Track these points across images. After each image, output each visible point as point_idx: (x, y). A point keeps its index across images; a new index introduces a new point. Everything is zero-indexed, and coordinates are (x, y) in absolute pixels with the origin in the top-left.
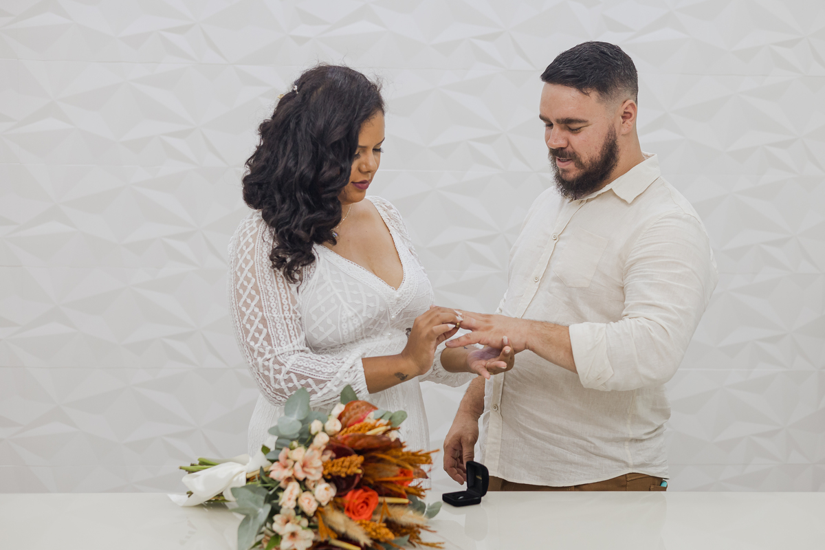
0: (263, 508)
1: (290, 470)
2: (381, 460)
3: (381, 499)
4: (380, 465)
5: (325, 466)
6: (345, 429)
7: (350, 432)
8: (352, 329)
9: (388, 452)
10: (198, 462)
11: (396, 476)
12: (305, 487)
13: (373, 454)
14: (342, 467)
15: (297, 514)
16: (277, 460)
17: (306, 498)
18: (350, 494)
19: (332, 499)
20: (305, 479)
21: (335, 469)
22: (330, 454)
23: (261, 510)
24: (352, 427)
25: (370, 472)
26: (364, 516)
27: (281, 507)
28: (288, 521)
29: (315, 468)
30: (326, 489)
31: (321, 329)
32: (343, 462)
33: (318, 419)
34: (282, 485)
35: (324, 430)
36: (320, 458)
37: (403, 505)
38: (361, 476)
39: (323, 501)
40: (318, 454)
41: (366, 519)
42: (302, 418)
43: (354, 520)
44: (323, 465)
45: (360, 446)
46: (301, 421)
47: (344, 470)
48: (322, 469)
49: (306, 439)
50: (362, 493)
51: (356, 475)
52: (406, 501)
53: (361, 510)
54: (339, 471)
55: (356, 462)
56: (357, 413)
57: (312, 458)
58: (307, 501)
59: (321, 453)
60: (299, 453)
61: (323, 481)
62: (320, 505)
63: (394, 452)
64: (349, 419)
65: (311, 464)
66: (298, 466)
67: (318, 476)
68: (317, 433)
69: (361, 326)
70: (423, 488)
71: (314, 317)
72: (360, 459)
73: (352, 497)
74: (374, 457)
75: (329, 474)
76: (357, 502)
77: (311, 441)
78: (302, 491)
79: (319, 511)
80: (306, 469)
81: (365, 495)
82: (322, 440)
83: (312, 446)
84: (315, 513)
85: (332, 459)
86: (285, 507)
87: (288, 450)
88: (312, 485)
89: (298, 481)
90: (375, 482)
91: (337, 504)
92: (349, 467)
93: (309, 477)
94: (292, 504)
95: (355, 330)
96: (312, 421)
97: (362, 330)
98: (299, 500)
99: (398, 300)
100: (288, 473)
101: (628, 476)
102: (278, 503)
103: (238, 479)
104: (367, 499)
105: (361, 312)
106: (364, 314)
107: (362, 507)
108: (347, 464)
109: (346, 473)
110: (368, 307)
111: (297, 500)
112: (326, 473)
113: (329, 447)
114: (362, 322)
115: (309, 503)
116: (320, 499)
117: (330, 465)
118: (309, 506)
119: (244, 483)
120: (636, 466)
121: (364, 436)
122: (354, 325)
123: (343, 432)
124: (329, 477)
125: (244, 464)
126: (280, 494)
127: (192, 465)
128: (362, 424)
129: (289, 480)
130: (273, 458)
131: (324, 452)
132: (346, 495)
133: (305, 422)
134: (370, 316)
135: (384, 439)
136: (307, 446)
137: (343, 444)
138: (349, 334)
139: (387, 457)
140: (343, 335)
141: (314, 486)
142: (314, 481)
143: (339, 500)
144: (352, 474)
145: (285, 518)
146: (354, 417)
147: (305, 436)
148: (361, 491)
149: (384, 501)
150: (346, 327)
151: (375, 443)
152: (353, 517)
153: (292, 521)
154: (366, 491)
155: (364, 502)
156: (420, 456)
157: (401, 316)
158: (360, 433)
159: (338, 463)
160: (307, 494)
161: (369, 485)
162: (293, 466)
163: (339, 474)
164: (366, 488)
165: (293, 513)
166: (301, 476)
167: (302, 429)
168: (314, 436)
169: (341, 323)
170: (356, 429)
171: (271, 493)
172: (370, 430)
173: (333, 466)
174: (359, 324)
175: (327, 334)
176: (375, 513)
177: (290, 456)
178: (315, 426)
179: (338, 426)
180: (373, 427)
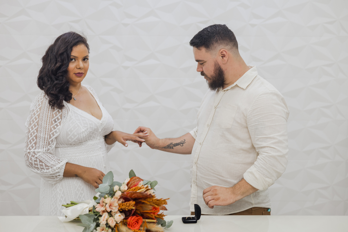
0: (93, 224)
1: (104, 207)
2: (143, 203)
3: (144, 220)
4: (143, 205)
5: (119, 205)
6: (129, 189)
7: (131, 191)
8: (85, 136)
9: (147, 200)
10: (70, 203)
11: (150, 210)
12: (111, 215)
13: (140, 200)
14: (126, 206)
15: (107, 227)
16: (99, 203)
17: (111, 220)
18: (130, 218)
19: (122, 220)
20: (111, 211)
21: (123, 207)
22: (122, 200)
23: (92, 225)
24: (132, 188)
25: (138, 208)
26: (136, 228)
27: (100, 224)
28: (103, 230)
29: (115, 207)
30: (119, 216)
31: (73, 137)
32: (127, 204)
33: (117, 185)
34: (101, 214)
35: (120, 190)
36: (117, 202)
37: (154, 222)
38: (135, 210)
39: (118, 221)
40: (116, 200)
41: (137, 229)
42: (110, 185)
43: (131, 230)
44: (118, 205)
45: (134, 197)
46: (110, 186)
47: (127, 207)
48: (118, 207)
49: (112, 194)
50: (135, 218)
51: (132, 210)
52: (155, 221)
53: (135, 225)
54: (125, 208)
55: (132, 204)
56: (135, 182)
57: (114, 202)
58: (111, 221)
59: (118, 200)
60: (108, 200)
61: (119, 212)
62: (117, 223)
63: (149, 200)
64: (131, 185)
65: (113, 204)
66: (107, 206)
67: (116, 210)
68: (116, 191)
69: (88, 134)
70: (164, 215)
71: (69, 133)
72: (134, 203)
73: (131, 220)
74: (141, 202)
75: (121, 209)
76: (133, 222)
77: (114, 195)
78: (109, 217)
79: (116, 226)
80: (111, 207)
81: (137, 218)
82: (118, 194)
83: (114, 197)
84: (115, 226)
85: (122, 202)
86: (101, 224)
87: (104, 198)
88: (114, 214)
89: (108, 212)
90: (140, 213)
91: (124, 223)
92: (129, 206)
93: (112, 210)
94: (105, 222)
95: (86, 136)
96: (115, 186)
97: (88, 136)
98: (108, 221)
99: (101, 124)
100: (103, 209)
101: (252, 209)
102: (99, 222)
103: (86, 210)
104: (138, 220)
105: (87, 129)
106: (89, 130)
107: (135, 224)
108: (128, 205)
109: (128, 209)
110: (90, 127)
111: (107, 220)
112: (120, 209)
113: (121, 197)
114: (88, 133)
115: (112, 222)
116: (117, 220)
117: (121, 205)
118: (112, 224)
119: (88, 212)
120: (256, 204)
121: (136, 193)
122: (85, 134)
123: (128, 190)
124: (121, 210)
125: (88, 204)
126: (100, 218)
127: (67, 204)
128: (136, 187)
129: (104, 212)
130: (98, 202)
131: (119, 200)
132: (128, 218)
133: (112, 186)
134: (91, 130)
135: (145, 194)
136: (112, 197)
137: (127, 196)
138: (83, 138)
139: (146, 202)
140: (81, 139)
141: (115, 214)
142: (115, 212)
143: (125, 221)
144: (131, 209)
145: (102, 228)
146: (133, 184)
147: (112, 192)
148: (135, 217)
149: (145, 221)
150: (82, 135)
151: (141, 196)
152: (131, 228)
153: (104, 230)
154: (137, 216)
155: (136, 221)
156: (161, 201)
157: (103, 130)
158: (135, 191)
159: (124, 204)
160: (111, 218)
161: (138, 214)
162: (105, 206)
163: (125, 209)
164: (138, 215)
165: (105, 226)
166: (109, 210)
167: (110, 189)
168: (115, 192)
169: (80, 134)
170: (133, 189)
171: (96, 217)
172: (139, 190)
173: (123, 206)
174: (87, 134)
175: (75, 139)
176: (141, 226)
177: (104, 201)
178: (116, 188)
179: (126, 188)
180: (141, 188)
